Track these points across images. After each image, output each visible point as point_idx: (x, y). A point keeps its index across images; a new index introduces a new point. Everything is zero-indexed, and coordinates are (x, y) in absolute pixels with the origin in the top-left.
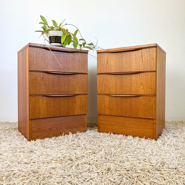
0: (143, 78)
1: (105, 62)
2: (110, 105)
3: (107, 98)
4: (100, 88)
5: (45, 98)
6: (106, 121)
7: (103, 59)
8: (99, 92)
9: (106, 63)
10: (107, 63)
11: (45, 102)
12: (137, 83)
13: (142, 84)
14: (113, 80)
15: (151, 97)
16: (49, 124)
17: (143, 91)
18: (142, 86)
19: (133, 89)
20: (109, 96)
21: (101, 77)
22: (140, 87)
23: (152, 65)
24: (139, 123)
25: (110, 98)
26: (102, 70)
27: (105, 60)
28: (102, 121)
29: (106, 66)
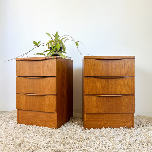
0: (125, 82)
2: (97, 104)
3: (94, 98)
4: (88, 90)
6: (92, 118)
7: (90, 64)
8: (86, 93)
9: (93, 68)
10: (95, 68)
12: (121, 85)
13: (125, 86)
14: (99, 83)
15: (132, 96)
17: (126, 92)
18: (124, 88)
19: (118, 90)
20: (96, 97)
21: (88, 80)
22: (123, 89)
23: (132, 72)
24: (122, 117)
25: (97, 98)
26: (90, 74)
27: (92, 65)
28: (88, 118)
29: (93, 70)
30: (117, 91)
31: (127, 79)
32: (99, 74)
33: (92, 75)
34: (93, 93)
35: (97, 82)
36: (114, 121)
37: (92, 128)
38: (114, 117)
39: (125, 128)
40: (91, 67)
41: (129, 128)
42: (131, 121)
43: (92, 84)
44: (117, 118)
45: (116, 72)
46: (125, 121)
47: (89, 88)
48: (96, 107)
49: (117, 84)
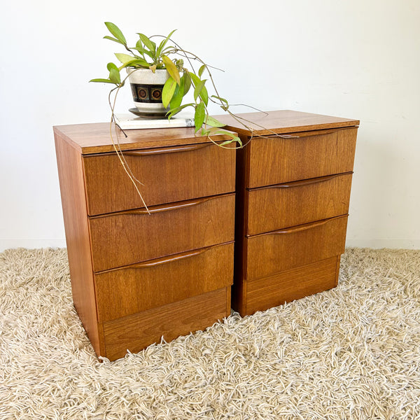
0: (334, 187)
1: (268, 161)
2: (274, 253)
3: (269, 241)
4: (256, 222)
5: (132, 271)
7: (264, 153)
8: (251, 232)
9: (271, 161)
10: (274, 163)
11: (132, 280)
12: (325, 198)
13: (332, 198)
14: (282, 200)
16: (142, 321)
17: (333, 211)
18: (331, 204)
19: (318, 209)
20: (273, 236)
21: (258, 197)
22: (329, 205)
24: (318, 269)
25: (274, 238)
26: (262, 181)
27: (268, 156)
28: (252, 290)
29: (270, 168)
30: (316, 212)
31: (338, 180)
32: (283, 176)
33: (267, 182)
34: (266, 229)
35: (277, 199)
36: (304, 281)
38: (303, 273)
40: (266, 160)
43: (265, 205)
45: (319, 167)
47: (258, 219)
49: (319, 197)
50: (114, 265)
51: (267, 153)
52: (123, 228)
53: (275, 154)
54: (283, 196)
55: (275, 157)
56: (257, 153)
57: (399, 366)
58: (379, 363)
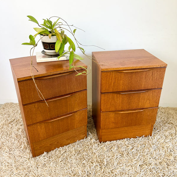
0: (150, 95)
2: (115, 120)
3: (112, 115)
4: (105, 107)
6: (108, 132)
7: (109, 78)
8: (103, 111)
9: (113, 82)
11: (43, 127)
12: (144, 99)
13: (149, 100)
17: (149, 105)
20: (114, 113)
21: (106, 97)
22: (147, 102)
23: (160, 83)
25: (115, 115)
26: (108, 90)
27: (112, 80)
29: (112, 85)
30: (139, 105)
31: (152, 91)
32: (120, 89)
33: (111, 90)
34: (111, 110)
35: (116, 98)
37: (108, 142)
39: (143, 137)
40: (110, 81)
41: (146, 136)
42: (149, 130)
43: (110, 100)
44: (135, 130)
45: (141, 86)
46: (143, 131)
48: (113, 122)
49: (141, 99)
50: (35, 122)
51: (111, 78)
52: (38, 108)
53: (115, 79)
54: (120, 97)
55: (115, 80)
56: (105, 78)
57: (166, 174)
58: (158, 172)
